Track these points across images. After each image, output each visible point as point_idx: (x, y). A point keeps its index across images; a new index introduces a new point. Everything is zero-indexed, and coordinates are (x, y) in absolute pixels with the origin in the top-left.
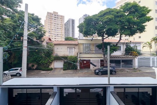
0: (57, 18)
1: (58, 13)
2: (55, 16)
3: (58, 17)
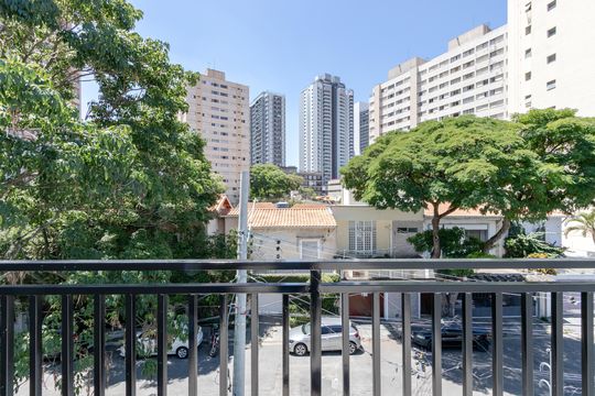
0: (223, 94)
1: (223, 74)
2: (215, 89)
3: (224, 91)
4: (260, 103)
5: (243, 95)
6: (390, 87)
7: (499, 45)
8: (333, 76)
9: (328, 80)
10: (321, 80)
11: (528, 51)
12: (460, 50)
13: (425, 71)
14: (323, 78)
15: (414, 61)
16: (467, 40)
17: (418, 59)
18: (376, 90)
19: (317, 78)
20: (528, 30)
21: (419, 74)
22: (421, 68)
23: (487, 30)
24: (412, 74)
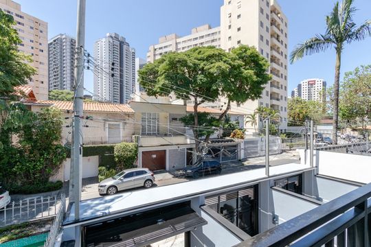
4: (58, 42)
5: (41, 28)
6: (160, 48)
7: (216, 37)
8: (120, 36)
9: (116, 37)
10: (112, 37)
11: (230, 37)
12: (198, 35)
13: (179, 43)
14: (113, 36)
15: (173, 36)
16: (201, 31)
17: (176, 35)
18: (151, 48)
19: (108, 35)
20: (230, 27)
21: (176, 43)
22: (178, 40)
23: (210, 28)
24: (173, 42)
